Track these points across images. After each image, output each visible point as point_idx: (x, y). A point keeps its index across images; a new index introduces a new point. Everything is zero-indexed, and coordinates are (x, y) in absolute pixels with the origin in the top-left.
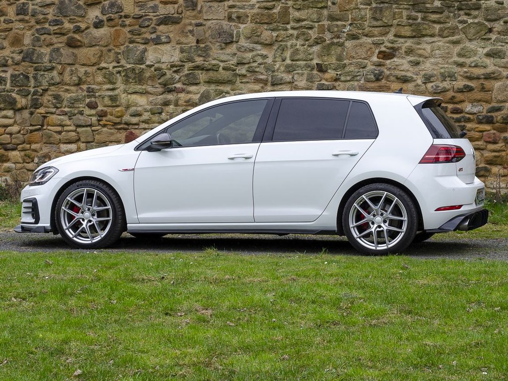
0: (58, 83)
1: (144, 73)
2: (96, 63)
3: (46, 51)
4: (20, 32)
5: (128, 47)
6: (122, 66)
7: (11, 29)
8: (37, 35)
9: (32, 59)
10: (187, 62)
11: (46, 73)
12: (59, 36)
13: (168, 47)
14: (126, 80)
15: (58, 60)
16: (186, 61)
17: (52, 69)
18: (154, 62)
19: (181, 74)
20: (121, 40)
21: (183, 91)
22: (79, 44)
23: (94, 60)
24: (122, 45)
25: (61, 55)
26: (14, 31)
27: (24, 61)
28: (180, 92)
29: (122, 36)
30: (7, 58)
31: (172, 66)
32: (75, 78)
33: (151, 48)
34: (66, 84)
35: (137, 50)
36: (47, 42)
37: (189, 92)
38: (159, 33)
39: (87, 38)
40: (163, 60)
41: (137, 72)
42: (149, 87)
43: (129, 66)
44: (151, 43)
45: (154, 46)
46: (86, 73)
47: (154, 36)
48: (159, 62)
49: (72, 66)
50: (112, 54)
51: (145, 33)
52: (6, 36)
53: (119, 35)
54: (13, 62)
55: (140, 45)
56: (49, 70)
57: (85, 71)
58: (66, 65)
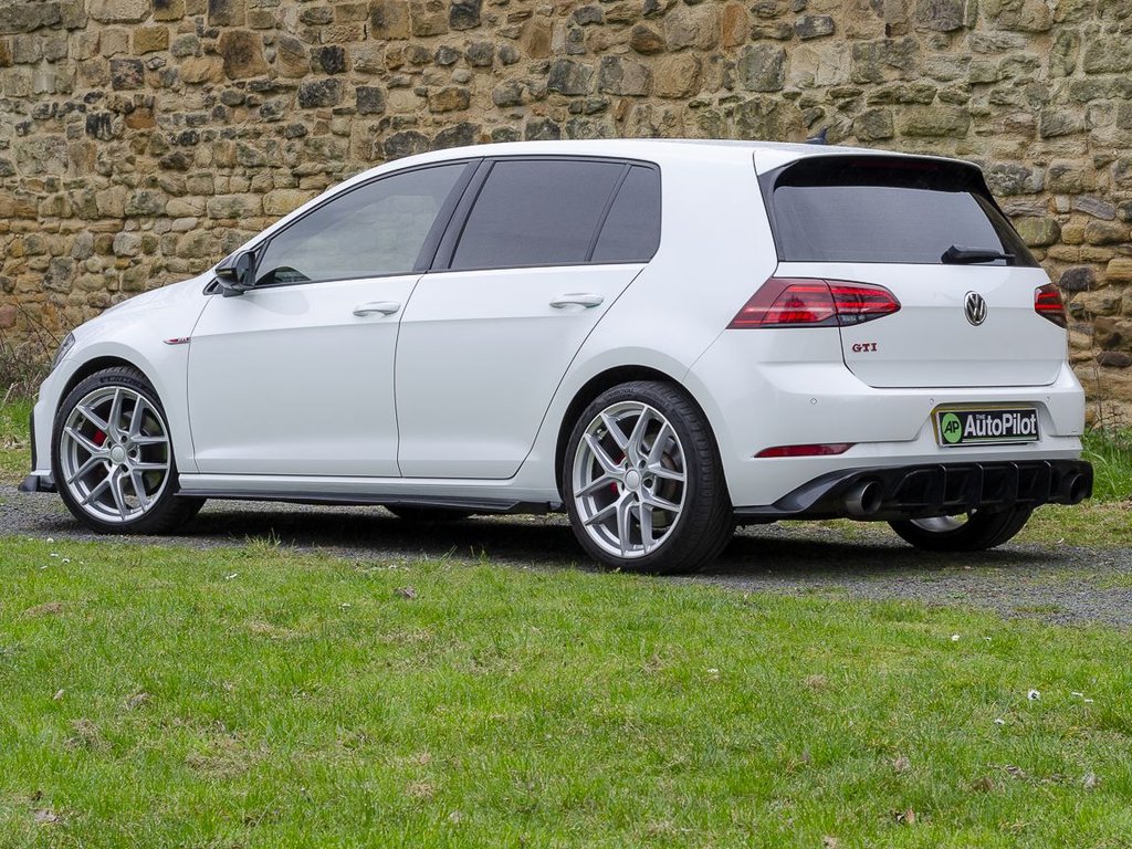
1: (779, 113)
2: (687, 92)
3: (592, 64)
4: (546, 21)
5: (749, 48)
6: (736, 98)
7: (529, 15)
8: (576, 27)
9: (564, 87)
10: (867, 83)
11: (591, 119)
12: (617, 26)
13: (825, 48)
14: (743, 133)
15: (615, 87)
16: (863, 80)
17: (603, 108)
18: (801, 86)
19: (856, 115)
20: (736, 33)
22: (655, 45)
23: (682, 84)
24: (739, 45)
25: (621, 74)
26: (535, 18)
27: (553, 91)
29: (739, 22)
30: (521, 86)
31: (836, 95)
33: (796, 49)
35: (768, 56)
36: (594, 44)
38: (810, 12)
39: (669, 29)
40: (817, 83)
41: (764, 111)
43: (749, 97)
44: (796, 38)
45: (802, 46)
46: (667, 117)
47: (800, 20)
48: (810, 85)
49: (641, 100)
50: (718, 68)
51: (785, 13)
52: (521, 31)
53: (734, 20)
54: (532, 94)
55: (773, 43)
56: (598, 110)
57: (667, 112)
58: (629, 99)
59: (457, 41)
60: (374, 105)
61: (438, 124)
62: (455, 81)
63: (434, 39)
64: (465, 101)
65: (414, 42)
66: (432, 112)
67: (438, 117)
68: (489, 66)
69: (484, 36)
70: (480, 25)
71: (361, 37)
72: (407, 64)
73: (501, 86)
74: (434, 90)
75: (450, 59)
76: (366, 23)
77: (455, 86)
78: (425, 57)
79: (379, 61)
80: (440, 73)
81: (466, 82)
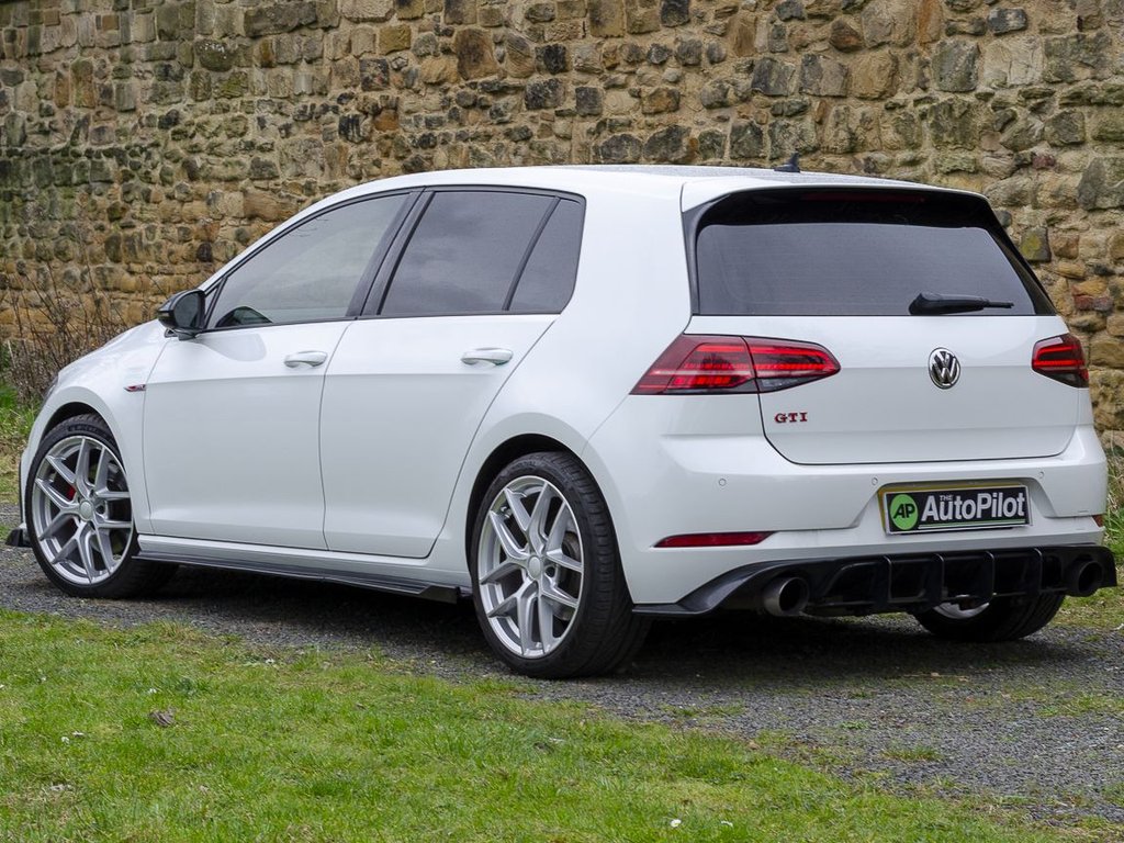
0: (815, 149)
1: (972, 116)
2: (884, 93)
3: (793, 62)
4: (750, 17)
5: (943, 44)
6: (930, 99)
7: (734, 10)
8: (779, 22)
9: (767, 87)
10: (1058, 82)
11: (792, 122)
12: (818, 22)
13: (1017, 43)
14: (937, 137)
15: (814, 88)
16: (1055, 79)
17: (803, 110)
18: (993, 85)
19: (1049, 117)
20: (932, 28)
21: (1050, 164)
22: (854, 41)
23: (879, 84)
24: (934, 41)
25: (820, 74)
26: (741, 13)
27: (756, 92)
28: (1042, 169)
29: (934, 16)
30: (727, 86)
31: (1028, 96)
32: (843, 135)
33: (989, 45)
34: (830, 151)
35: (961, 53)
36: (795, 41)
37: (1061, 169)
38: (1003, 5)
39: (866, 24)
40: (1009, 83)
41: (957, 113)
42: (985, 154)
43: (943, 98)
44: (989, 33)
45: (996, 42)
46: (864, 120)
47: (993, 13)
48: (1003, 85)
49: (841, 101)
50: (914, 66)
51: (979, 6)
52: (727, 27)
53: (929, 14)
54: (737, 95)
55: (966, 39)
56: (798, 112)
57: (863, 114)
58: (828, 100)
59: (667, 38)
60: (592, 107)
61: (651, 126)
62: (665, 81)
63: (648, 36)
64: (676, 103)
65: (629, 39)
66: (645, 114)
67: (650, 119)
68: (697, 65)
69: (694, 33)
70: (689, 21)
71: (581, 35)
72: (622, 63)
73: (708, 87)
74: (647, 90)
75: (661, 58)
76: (585, 19)
77: (665, 86)
78: (638, 56)
79: (596, 61)
80: (652, 73)
81: (676, 82)
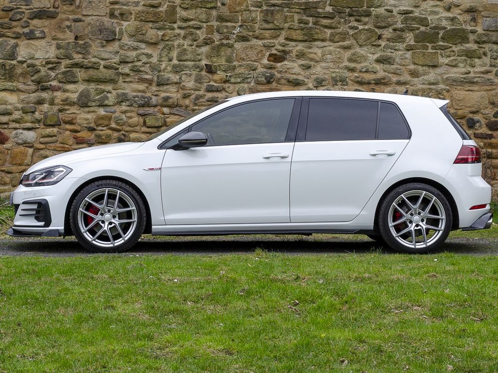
1: (15, 69)
10: (64, 59)
13: (43, 43)
16: (63, 57)
18: (26, 58)
19: (57, 72)
21: (58, 89)
28: (56, 90)
31: (47, 63)
33: (23, 43)
35: (8, 45)
37: (65, 91)
38: (31, 28)
40: (36, 56)
41: (7, 67)
42: (20, 84)
44: (24, 38)
45: (27, 41)
47: (26, 30)
48: (32, 58)
51: (16, 27)
55: (11, 40)
